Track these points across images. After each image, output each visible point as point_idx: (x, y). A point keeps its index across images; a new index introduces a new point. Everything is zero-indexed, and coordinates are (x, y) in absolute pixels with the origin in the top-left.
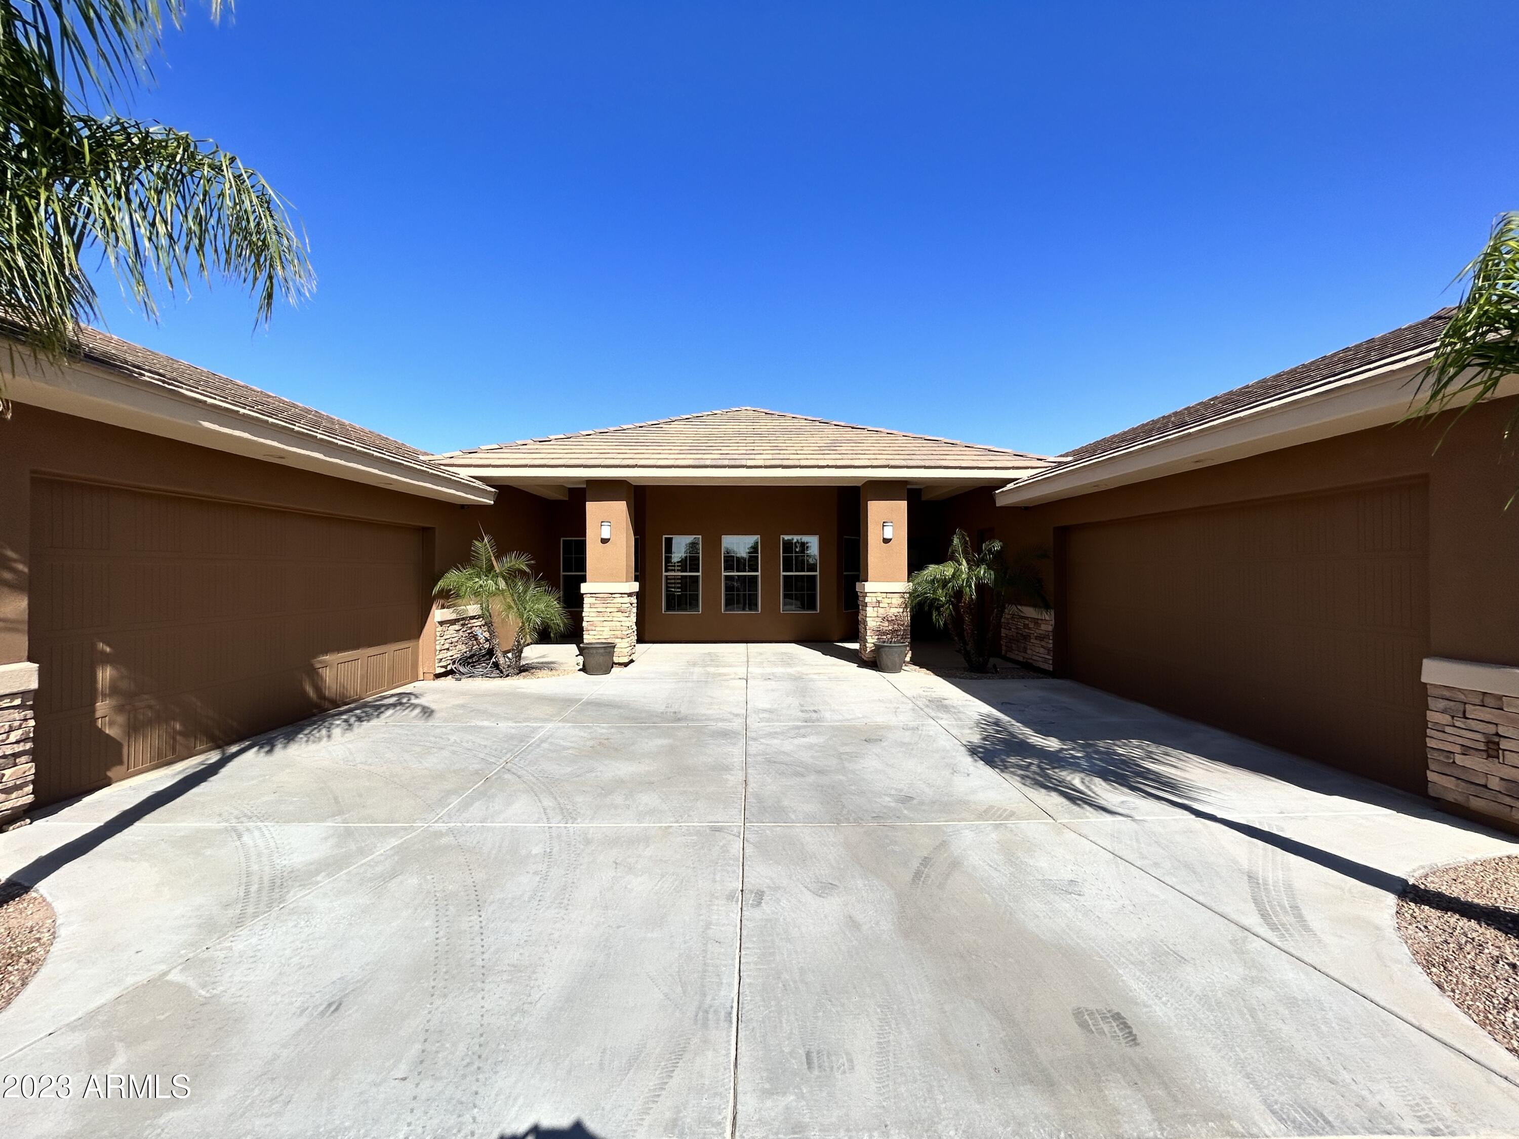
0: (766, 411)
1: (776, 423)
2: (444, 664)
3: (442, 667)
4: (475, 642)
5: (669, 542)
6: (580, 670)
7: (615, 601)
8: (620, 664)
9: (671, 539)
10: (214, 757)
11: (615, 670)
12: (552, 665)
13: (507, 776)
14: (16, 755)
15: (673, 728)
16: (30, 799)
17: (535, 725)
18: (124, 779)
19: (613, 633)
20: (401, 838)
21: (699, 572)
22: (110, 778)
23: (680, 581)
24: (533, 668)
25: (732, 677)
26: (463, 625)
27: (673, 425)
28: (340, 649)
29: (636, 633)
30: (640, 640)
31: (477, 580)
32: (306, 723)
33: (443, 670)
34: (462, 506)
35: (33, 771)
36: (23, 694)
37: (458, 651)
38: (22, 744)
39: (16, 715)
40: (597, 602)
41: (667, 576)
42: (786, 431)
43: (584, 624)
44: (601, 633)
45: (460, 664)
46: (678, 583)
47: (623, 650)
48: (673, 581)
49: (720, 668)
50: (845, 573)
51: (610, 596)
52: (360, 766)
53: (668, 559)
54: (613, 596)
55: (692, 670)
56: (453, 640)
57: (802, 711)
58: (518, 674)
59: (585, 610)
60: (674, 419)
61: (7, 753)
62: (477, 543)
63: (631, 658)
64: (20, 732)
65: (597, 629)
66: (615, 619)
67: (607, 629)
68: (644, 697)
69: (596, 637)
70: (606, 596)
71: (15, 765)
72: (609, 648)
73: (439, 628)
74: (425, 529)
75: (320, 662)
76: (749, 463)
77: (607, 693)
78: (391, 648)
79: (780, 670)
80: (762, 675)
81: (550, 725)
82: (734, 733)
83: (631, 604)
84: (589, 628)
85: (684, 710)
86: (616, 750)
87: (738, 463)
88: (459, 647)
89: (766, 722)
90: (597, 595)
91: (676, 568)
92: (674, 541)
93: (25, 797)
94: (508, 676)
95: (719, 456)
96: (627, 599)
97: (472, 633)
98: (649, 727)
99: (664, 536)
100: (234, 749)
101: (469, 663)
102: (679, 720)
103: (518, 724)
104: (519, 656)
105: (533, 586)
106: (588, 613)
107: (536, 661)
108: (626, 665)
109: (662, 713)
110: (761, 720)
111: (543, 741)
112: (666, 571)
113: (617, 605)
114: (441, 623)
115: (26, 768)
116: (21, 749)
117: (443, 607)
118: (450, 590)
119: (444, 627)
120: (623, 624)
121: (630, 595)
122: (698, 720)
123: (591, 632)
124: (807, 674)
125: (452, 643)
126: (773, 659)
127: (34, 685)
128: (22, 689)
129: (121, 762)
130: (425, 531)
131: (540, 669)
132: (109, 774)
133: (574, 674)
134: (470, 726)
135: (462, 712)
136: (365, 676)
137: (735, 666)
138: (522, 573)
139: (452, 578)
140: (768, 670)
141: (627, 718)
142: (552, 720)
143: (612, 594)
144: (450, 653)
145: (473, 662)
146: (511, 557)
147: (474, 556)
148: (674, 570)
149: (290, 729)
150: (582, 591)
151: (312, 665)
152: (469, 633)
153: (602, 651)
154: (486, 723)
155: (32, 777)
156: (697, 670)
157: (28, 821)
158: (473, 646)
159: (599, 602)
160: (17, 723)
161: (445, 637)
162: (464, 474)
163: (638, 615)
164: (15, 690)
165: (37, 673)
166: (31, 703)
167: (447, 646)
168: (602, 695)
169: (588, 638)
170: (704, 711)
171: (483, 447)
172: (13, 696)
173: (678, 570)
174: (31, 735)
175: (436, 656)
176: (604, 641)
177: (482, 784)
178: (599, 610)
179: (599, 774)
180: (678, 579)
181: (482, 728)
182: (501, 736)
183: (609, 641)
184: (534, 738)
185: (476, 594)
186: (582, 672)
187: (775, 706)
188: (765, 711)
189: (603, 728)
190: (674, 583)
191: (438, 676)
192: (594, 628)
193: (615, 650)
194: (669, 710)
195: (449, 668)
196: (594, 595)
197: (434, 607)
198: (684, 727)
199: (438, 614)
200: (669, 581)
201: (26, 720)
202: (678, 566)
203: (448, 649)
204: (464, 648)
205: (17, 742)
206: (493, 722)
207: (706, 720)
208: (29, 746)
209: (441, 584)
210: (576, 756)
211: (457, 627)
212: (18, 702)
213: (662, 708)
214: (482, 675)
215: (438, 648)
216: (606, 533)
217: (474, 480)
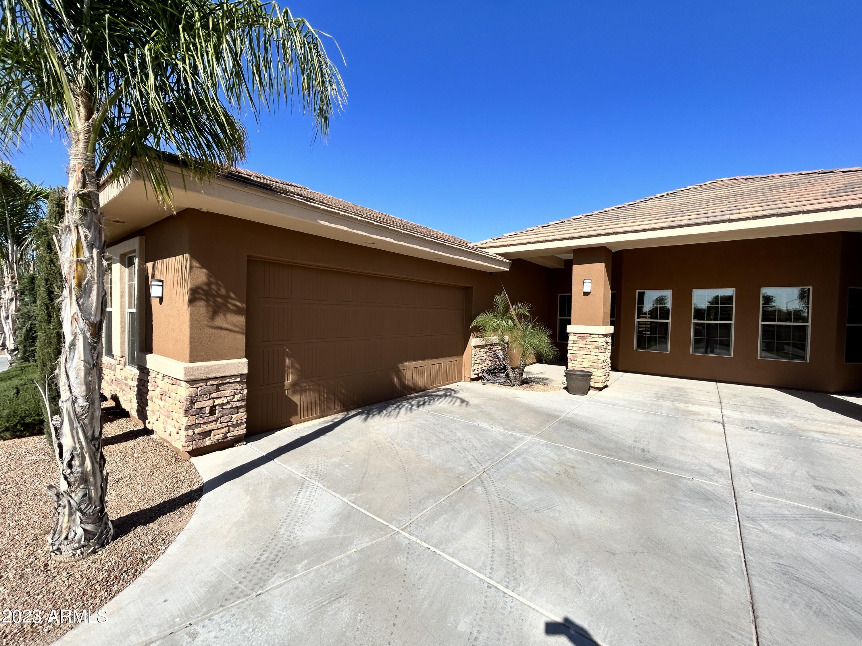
0: (747, 177)
1: (758, 183)
2: (477, 372)
3: (475, 374)
4: (497, 360)
5: (641, 296)
6: (564, 388)
7: (593, 340)
8: (596, 388)
9: (644, 293)
10: (340, 416)
11: (591, 392)
12: (546, 381)
13: (479, 489)
14: (238, 408)
15: (641, 470)
16: (244, 431)
17: (518, 435)
18: (298, 423)
19: (590, 363)
20: (374, 539)
21: (668, 319)
22: (291, 422)
23: (649, 326)
24: (532, 381)
25: (705, 417)
26: (490, 349)
27: (648, 202)
28: (414, 360)
29: (610, 365)
30: (614, 368)
31: (496, 320)
32: (393, 402)
33: (476, 376)
34: (491, 273)
35: (246, 417)
36: (241, 375)
37: (487, 364)
38: (241, 402)
39: (238, 386)
40: (578, 339)
41: (639, 322)
42: (773, 188)
43: (569, 355)
44: (581, 363)
45: (487, 373)
46: (648, 328)
47: (598, 378)
48: (644, 326)
49: (690, 405)
50: (848, 325)
51: (589, 335)
52: (396, 446)
53: (640, 309)
54: (592, 336)
55: (660, 403)
56: (483, 358)
57: (817, 488)
58: (521, 385)
59: (569, 345)
60: (649, 198)
61: (234, 406)
62: (497, 296)
63: (605, 384)
64: (239, 395)
65: (578, 360)
66: (592, 353)
67: (586, 360)
68: (613, 425)
69: (577, 366)
70: (586, 335)
71: (238, 413)
72: (587, 375)
73: (474, 350)
74: (467, 288)
75: (403, 366)
76: (732, 217)
77: (581, 413)
78: (444, 361)
79: (764, 418)
80: (743, 421)
81: (529, 438)
82: (719, 499)
83: (607, 343)
84: (572, 358)
85: (653, 449)
86: (579, 484)
87: (718, 219)
88: (487, 362)
89: (764, 492)
90: (579, 335)
91: (647, 316)
92: (646, 296)
93: (241, 431)
94: (514, 386)
95: (696, 216)
96: (603, 339)
97: (495, 354)
98: (615, 463)
99: (637, 291)
100: (352, 413)
101: (493, 373)
102: (647, 461)
103: (507, 432)
104: (522, 372)
105: (531, 326)
106: (572, 348)
107: (535, 376)
108: (601, 389)
109: (630, 447)
110: (755, 488)
111: (519, 455)
112: (638, 318)
113: (594, 343)
114: (475, 347)
115: (243, 415)
116: (240, 405)
117: (477, 337)
118: (480, 326)
119: (477, 350)
120: (599, 358)
121: (606, 336)
122: (668, 466)
123: (573, 362)
124: (804, 430)
125: (482, 360)
126: (751, 403)
127: (246, 371)
128: (240, 373)
129: (297, 414)
130: (468, 289)
131: (537, 382)
132: (291, 420)
133: (560, 391)
134: (474, 426)
135: (474, 411)
136: (430, 376)
137: (707, 405)
138: (526, 316)
139: (481, 319)
140: (749, 416)
141: (596, 446)
142: (531, 433)
143: (591, 334)
144: (480, 366)
145: (496, 373)
146: (518, 306)
147: (495, 305)
148: (646, 318)
149: (383, 404)
150: (568, 331)
151: (398, 368)
152: (493, 354)
153: (581, 377)
154: (485, 425)
155: (245, 420)
156: (666, 404)
157: (245, 443)
158: (496, 362)
159: (580, 340)
160: (239, 391)
161: (477, 356)
162: (492, 252)
163: (613, 351)
164: (236, 373)
165: (247, 365)
166: (245, 380)
167: (478, 361)
168: (577, 415)
169: (571, 365)
170: (677, 457)
171: (505, 235)
172: (236, 376)
173: (649, 318)
174: (246, 398)
175: (471, 367)
176: (584, 369)
177: (459, 491)
178: (580, 346)
179: (557, 515)
180: (648, 324)
181: (481, 429)
182: (490, 440)
183: (588, 370)
184: (512, 449)
185: (495, 330)
186: (565, 390)
187: (771, 470)
188: (757, 473)
189: (571, 452)
190: (645, 328)
191: (473, 380)
192: (576, 359)
193: (592, 377)
194: (637, 445)
195: (480, 375)
196: (576, 335)
197: (471, 337)
198: (653, 472)
199: (473, 341)
200: (640, 326)
201: (243, 389)
202: (649, 314)
203: (479, 364)
204: (490, 364)
205: (238, 401)
206: (490, 425)
207: (679, 468)
208: (244, 403)
209: (475, 322)
210: (541, 481)
211: (485, 350)
212: (238, 380)
213: (630, 442)
214: (499, 383)
215: (473, 362)
216: (587, 288)
217: (497, 256)
